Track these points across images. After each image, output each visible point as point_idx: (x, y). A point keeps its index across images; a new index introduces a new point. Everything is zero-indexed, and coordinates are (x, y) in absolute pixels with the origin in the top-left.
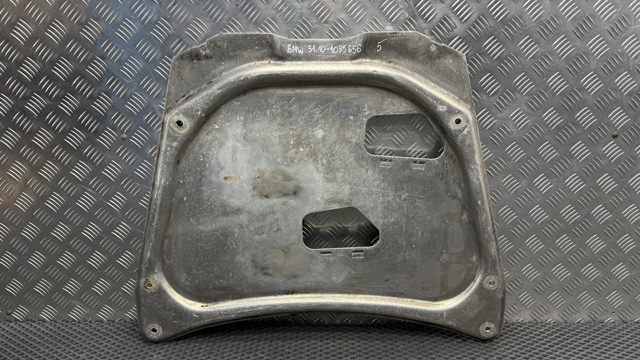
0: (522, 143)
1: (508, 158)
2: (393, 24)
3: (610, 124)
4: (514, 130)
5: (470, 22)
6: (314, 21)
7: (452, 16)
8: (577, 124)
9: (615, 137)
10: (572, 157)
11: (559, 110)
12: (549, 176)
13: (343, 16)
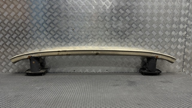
0: (122, 31)
1: (119, 35)
2: (94, 6)
3: (139, 27)
4: (120, 28)
5: (109, 6)
6: (78, 5)
7: (106, 5)
8: (132, 27)
9: (141, 30)
10: (132, 34)
11: (129, 24)
12: (128, 38)
13: (84, 4)
